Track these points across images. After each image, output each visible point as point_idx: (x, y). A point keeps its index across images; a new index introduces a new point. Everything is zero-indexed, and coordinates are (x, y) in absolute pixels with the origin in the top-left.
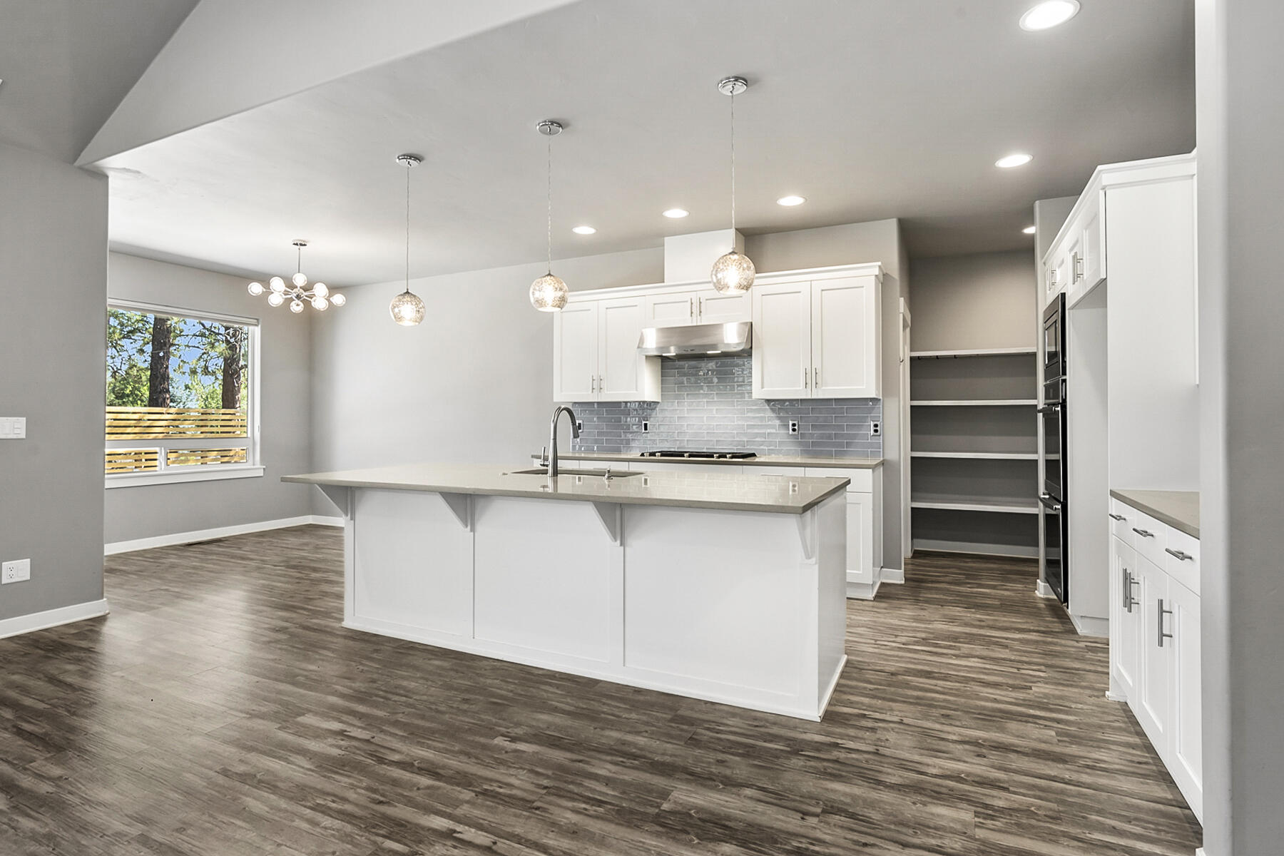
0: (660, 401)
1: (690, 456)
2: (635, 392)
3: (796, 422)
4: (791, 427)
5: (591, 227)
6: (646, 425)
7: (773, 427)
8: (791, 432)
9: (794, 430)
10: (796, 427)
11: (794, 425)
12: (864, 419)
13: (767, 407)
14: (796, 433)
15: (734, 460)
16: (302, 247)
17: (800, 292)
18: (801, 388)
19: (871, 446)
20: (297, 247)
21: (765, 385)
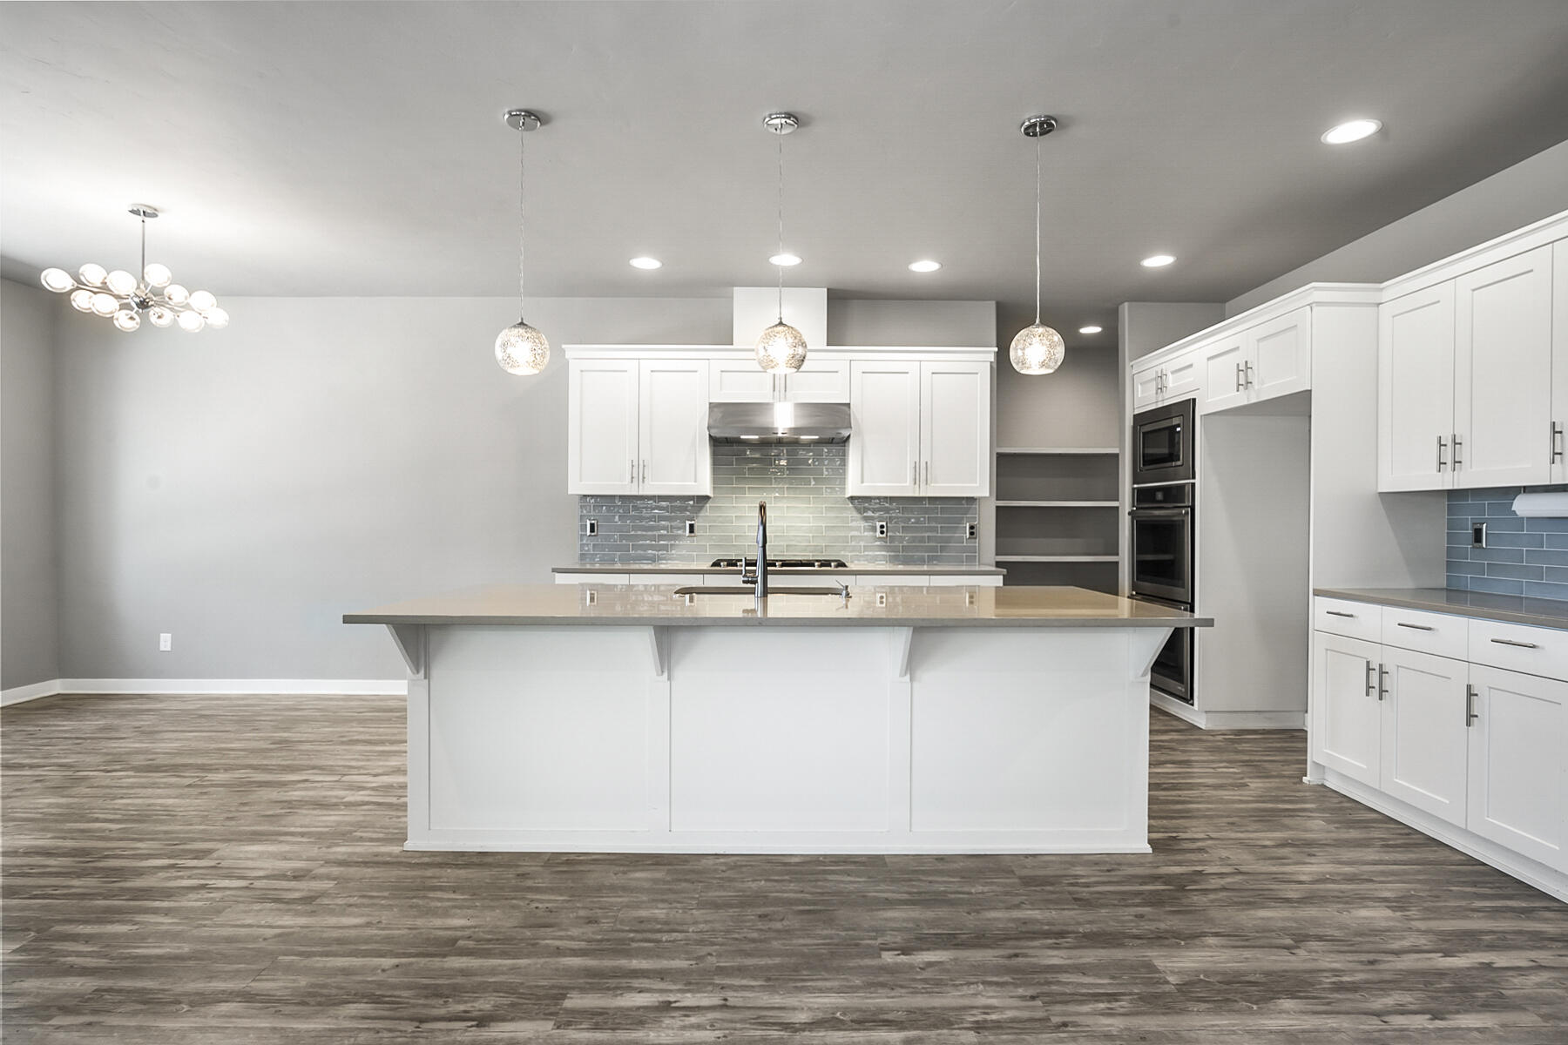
0: (712, 495)
1: (782, 565)
2: (693, 483)
3: (884, 524)
4: (879, 529)
5: (655, 258)
6: (692, 526)
7: (858, 529)
8: (878, 534)
9: (882, 532)
10: (885, 530)
11: (882, 527)
12: (960, 521)
13: (851, 505)
14: (884, 535)
15: (823, 568)
16: (146, 219)
17: (907, 373)
18: (908, 484)
19: (965, 550)
20: (140, 218)
21: (865, 479)
